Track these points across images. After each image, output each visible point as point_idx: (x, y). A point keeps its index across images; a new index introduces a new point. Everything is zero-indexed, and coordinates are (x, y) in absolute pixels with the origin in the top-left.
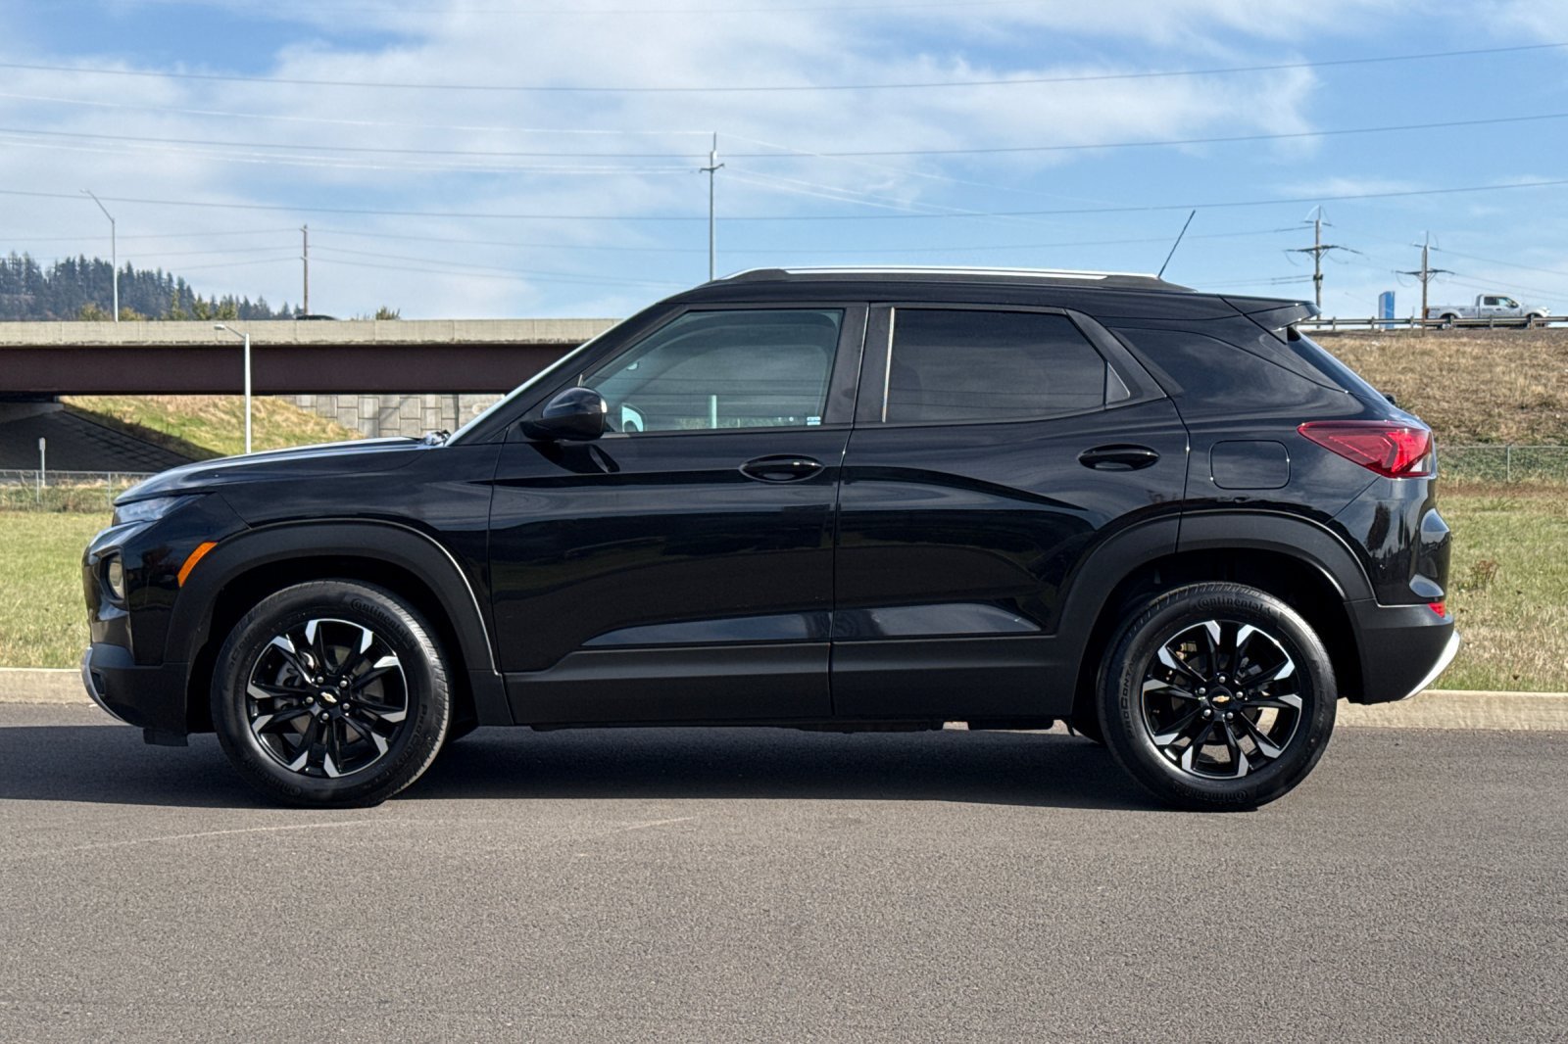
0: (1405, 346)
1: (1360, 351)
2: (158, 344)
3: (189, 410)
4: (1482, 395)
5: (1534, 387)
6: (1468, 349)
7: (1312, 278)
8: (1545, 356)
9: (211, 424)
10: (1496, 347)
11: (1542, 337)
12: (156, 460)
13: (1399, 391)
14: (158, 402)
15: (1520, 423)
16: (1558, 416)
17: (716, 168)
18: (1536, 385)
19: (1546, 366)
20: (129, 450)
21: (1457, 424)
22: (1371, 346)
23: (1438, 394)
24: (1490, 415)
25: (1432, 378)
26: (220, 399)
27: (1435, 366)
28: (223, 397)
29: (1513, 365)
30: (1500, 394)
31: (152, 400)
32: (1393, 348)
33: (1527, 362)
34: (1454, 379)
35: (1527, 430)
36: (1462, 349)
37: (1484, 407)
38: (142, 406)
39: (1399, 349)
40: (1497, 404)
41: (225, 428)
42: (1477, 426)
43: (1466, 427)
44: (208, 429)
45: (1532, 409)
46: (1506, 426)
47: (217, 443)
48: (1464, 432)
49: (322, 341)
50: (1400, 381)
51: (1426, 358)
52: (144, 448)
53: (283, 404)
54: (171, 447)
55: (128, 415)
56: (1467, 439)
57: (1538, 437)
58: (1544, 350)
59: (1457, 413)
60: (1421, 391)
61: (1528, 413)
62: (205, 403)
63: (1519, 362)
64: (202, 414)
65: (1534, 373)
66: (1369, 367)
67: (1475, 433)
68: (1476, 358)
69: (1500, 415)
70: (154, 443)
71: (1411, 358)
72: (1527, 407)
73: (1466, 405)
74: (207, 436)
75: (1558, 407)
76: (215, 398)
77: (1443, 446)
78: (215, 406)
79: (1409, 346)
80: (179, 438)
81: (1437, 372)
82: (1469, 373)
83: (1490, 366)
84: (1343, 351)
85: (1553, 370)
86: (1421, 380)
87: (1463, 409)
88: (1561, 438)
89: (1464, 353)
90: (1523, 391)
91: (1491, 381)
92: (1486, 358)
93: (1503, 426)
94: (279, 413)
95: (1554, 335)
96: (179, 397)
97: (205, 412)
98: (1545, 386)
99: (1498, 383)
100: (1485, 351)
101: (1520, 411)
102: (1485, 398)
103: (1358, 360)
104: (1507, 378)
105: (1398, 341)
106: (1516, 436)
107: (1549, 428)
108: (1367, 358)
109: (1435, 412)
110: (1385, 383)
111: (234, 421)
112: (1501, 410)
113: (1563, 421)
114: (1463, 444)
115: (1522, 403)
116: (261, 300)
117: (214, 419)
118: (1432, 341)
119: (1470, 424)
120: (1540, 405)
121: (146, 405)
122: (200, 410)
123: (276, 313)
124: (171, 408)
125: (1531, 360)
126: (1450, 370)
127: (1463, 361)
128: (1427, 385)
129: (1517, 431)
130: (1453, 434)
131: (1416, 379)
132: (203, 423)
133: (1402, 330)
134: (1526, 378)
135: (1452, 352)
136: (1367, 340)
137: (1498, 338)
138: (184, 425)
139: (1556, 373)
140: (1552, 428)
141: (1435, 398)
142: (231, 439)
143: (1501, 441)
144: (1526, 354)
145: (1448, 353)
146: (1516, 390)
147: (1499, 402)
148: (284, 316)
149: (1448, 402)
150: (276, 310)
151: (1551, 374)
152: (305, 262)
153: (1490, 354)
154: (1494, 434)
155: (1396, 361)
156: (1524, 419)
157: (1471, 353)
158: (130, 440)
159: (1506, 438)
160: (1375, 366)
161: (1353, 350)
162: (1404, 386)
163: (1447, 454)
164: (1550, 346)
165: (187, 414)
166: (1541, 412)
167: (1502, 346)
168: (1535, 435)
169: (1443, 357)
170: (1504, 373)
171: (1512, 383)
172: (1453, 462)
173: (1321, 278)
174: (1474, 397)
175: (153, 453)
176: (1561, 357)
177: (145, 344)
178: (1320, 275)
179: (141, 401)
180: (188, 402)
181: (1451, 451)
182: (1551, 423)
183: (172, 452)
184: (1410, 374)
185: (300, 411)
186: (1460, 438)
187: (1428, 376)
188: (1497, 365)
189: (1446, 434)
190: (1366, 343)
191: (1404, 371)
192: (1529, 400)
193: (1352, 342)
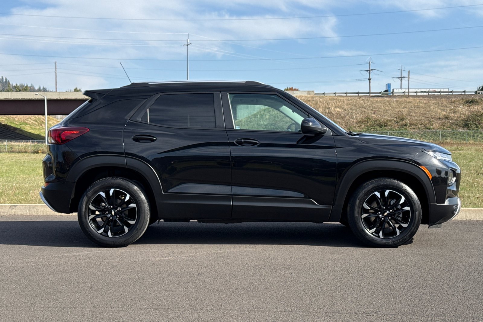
0: (403, 100)
1: (390, 102)
2: (15, 99)
3: (22, 120)
4: (427, 115)
5: (443, 113)
6: (422, 101)
7: (368, 79)
8: (445, 103)
9: (29, 124)
10: (431, 100)
11: (444, 97)
12: (13, 136)
13: (402, 114)
14: (12, 117)
15: (439, 123)
16: (450, 121)
17: (189, 45)
18: (443, 112)
19: (446, 106)
20: (4, 133)
21: (421, 124)
22: (393, 100)
23: (414, 115)
24: (430, 121)
25: (412, 110)
26: (32, 116)
27: (413, 106)
28: (33, 116)
29: (436, 106)
30: (433, 115)
31: (10, 117)
32: (400, 101)
33: (440, 105)
34: (419, 110)
35: (442, 125)
36: (421, 101)
37: (428, 119)
38: (7, 119)
39: (402, 101)
40: (432, 118)
41: (34, 126)
42: (427, 124)
43: (423, 125)
44: (29, 126)
45: (443, 119)
46: (435, 125)
47: (32, 130)
48: (423, 126)
49: (68, 98)
50: (403, 111)
51: (410, 104)
52: (9, 132)
53: (52, 118)
54: (17, 131)
55: (3, 122)
56: (424, 128)
57: (445, 128)
58: (445, 101)
59: (420, 121)
60: (409, 114)
61: (441, 120)
62: (27, 118)
63: (438, 105)
64: (26, 121)
65: (443, 108)
66: (393, 107)
67: (426, 127)
68: (425, 104)
69: (433, 121)
70: (12, 130)
71: (406, 104)
72: (441, 119)
73: (423, 118)
74: (28, 128)
75: (450, 118)
76: (30, 116)
77: (417, 131)
78: (30, 118)
79: (404, 100)
80: (20, 129)
81: (414, 108)
82: (423, 108)
83: (429, 106)
84: (385, 102)
85: (448, 107)
86: (409, 110)
87: (422, 119)
88: (452, 128)
89: (421, 102)
90: (439, 114)
91: (430, 111)
92: (428, 104)
93: (434, 124)
94: (50, 121)
95: (448, 97)
96: (19, 116)
97: (27, 120)
98: (446, 112)
99: (432, 111)
100: (427, 102)
101: (439, 120)
102: (428, 116)
103: (390, 104)
104: (435, 110)
105: (401, 99)
106: (438, 128)
107: (448, 125)
108: (392, 104)
109: (414, 120)
110: (398, 111)
111: (36, 123)
112: (433, 120)
113: (452, 123)
114: (423, 130)
115: (440, 117)
116: (32, 85)
117: (30, 123)
118: (412, 98)
119: (424, 124)
120: (445, 118)
121: (8, 118)
122: (26, 120)
123: (37, 89)
124: (16, 119)
125: (441, 104)
126: (418, 108)
127: (421, 105)
128: (411, 112)
129: (439, 126)
130: (419, 127)
131: (407, 110)
132: (27, 124)
133: (402, 95)
134: (440, 110)
135: (418, 102)
136: (391, 98)
137: (431, 98)
138: (21, 125)
139: (449, 108)
140: (449, 125)
141: (413, 116)
142: (36, 129)
143: (434, 129)
144: (440, 103)
145: (416, 102)
146: (437, 113)
147: (432, 117)
148: (39, 90)
149: (417, 117)
150: (37, 88)
151: (447, 109)
152: (56, 73)
153: (429, 102)
154: (432, 127)
155: (401, 105)
156: (440, 122)
157: (423, 102)
158: (4, 129)
159: (435, 128)
160: (395, 106)
161: (388, 101)
162: (404, 112)
163: (418, 133)
164: (447, 100)
165: (22, 121)
166: (445, 120)
167: (432, 100)
168: (444, 127)
169: (415, 103)
170: (433, 108)
171: (436, 111)
172: (420, 135)
173: (371, 79)
174: (425, 115)
175: (11, 133)
176: (450, 103)
177: (11, 99)
178: (370, 78)
179: (7, 117)
180: (22, 117)
181: (419, 132)
182: (448, 124)
183: (18, 133)
184: (405, 109)
185: (57, 120)
186: (422, 128)
187: (411, 109)
188: (431, 106)
189: (417, 127)
190: (391, 99)
191: (404, 108)
192: (441, 116)
193: (387, 99)
